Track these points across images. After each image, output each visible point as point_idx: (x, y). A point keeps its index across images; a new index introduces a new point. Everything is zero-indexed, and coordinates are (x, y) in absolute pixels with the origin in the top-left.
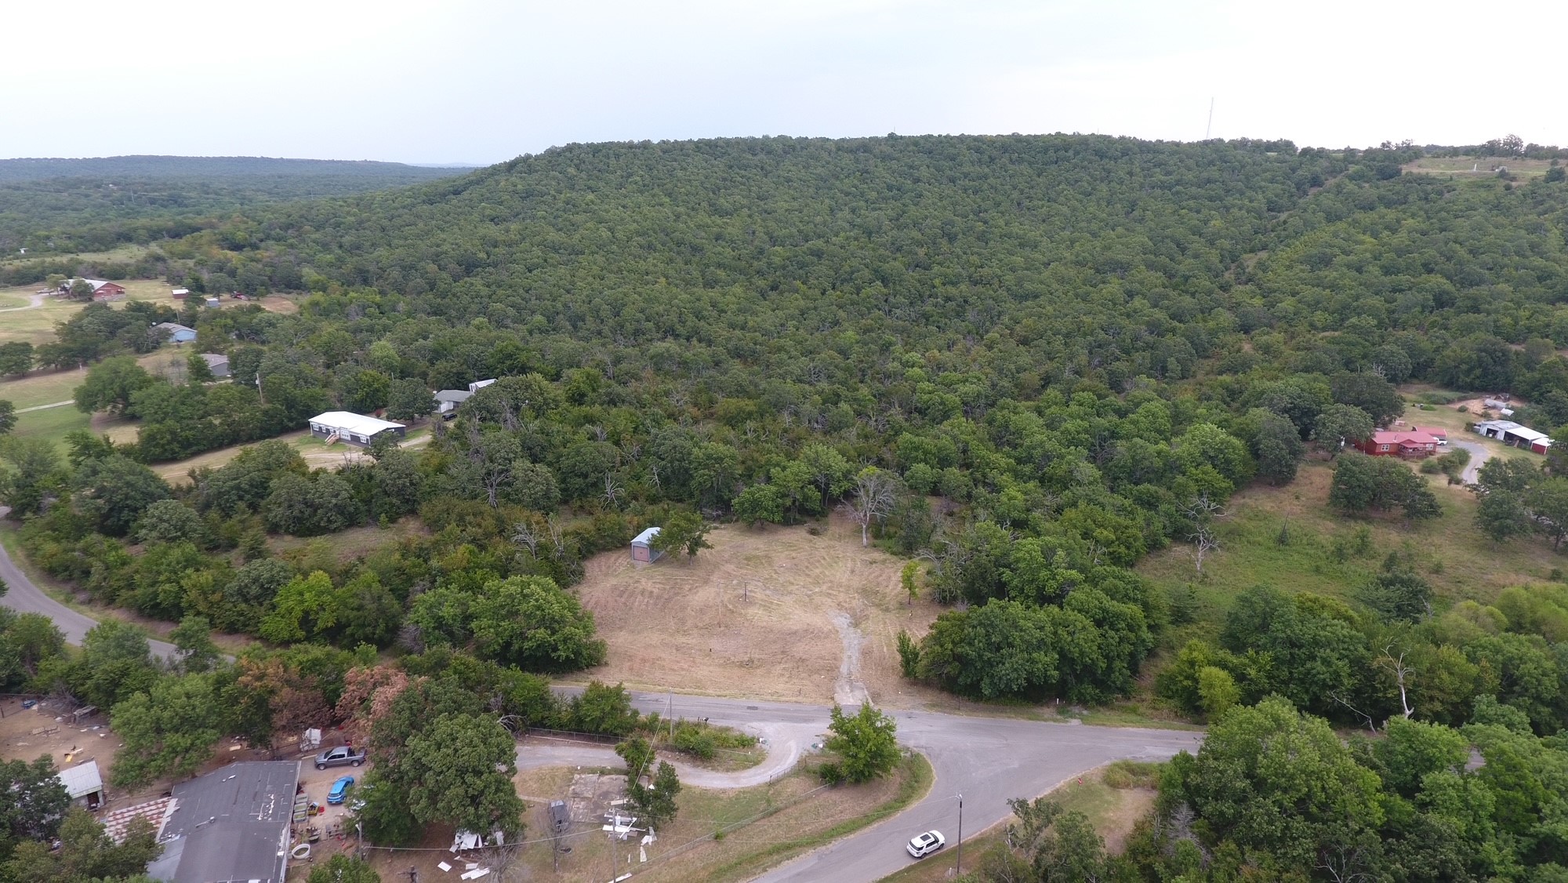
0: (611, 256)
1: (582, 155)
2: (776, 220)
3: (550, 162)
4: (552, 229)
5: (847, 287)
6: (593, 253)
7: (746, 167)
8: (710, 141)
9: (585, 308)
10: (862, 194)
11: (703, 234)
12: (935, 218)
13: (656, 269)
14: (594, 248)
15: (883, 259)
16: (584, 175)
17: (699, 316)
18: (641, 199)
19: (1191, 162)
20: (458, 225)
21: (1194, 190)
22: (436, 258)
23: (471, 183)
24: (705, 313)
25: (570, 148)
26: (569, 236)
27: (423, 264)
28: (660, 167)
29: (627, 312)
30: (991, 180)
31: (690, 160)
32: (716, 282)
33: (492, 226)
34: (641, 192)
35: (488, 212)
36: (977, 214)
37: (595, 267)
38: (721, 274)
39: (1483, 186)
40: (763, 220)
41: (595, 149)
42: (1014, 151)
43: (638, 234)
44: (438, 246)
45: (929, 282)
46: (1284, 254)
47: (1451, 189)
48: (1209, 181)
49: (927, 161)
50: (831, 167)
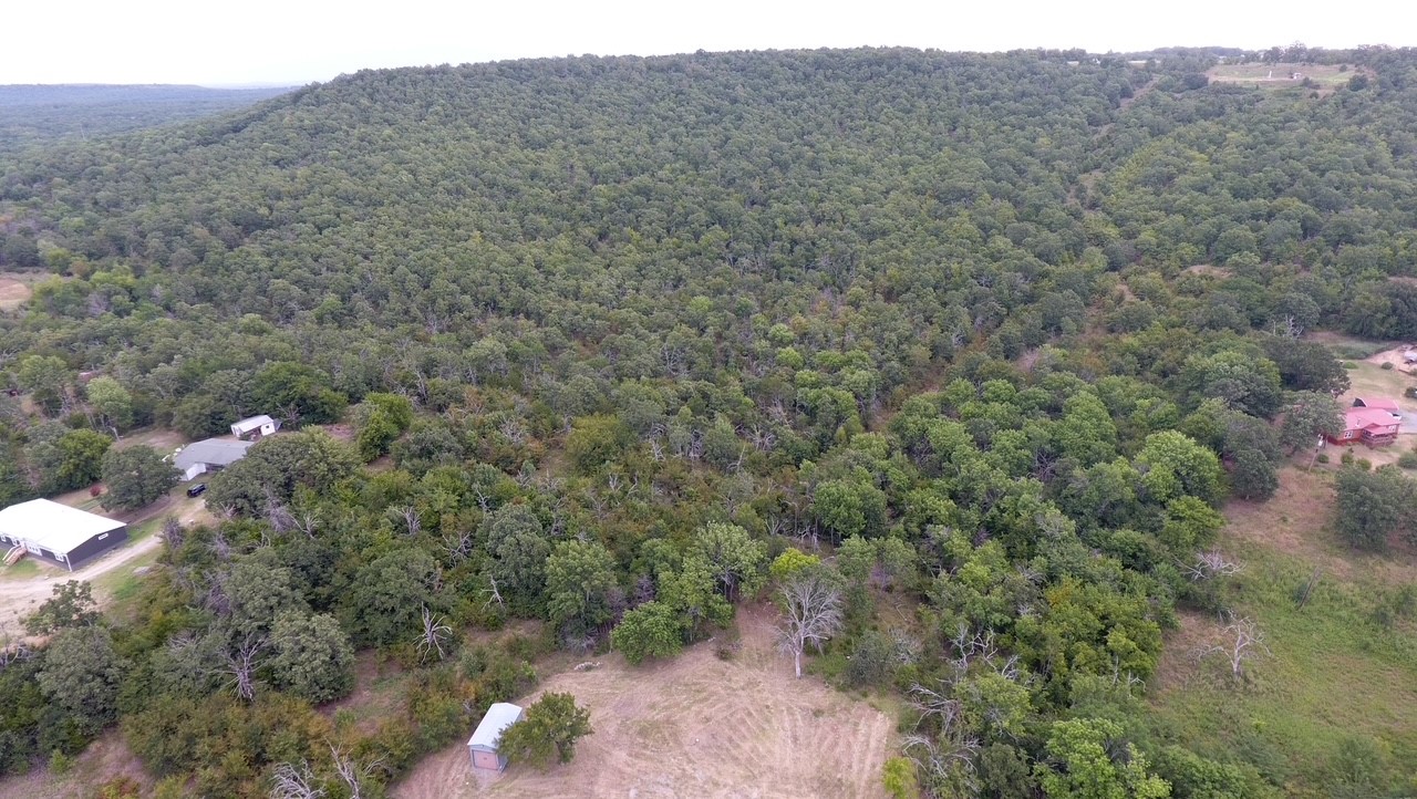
0: (416, 206)
1: (376, 83)
2: (594, 152)
3: (340, 91)
4: (343, 173)
5: (684, 233)
6: (393, 203)
7: (554, 92)
8: (512, 62)
9: (387, 281)
10: (680, 118)
11: (517, 172)
12: (762, 144)
13: (469, 220)
14: (394, 197)
15: (715, 196)
16: (378, 106)
17: (523, 282)
18: (444, 132)
19: (1002, 75)
20: (235, 171)
21: (1012, 105)
22: (205, 219)
23: (252, 118)
24: (530, 278)
25: (361, 75)
26: (365, 183)
27: (190, 227)
28: (462, 94)
29: (438, 283)
30: (809, 99)
31: (494, 85)
32: (537, 230)
33: (276, 170)
34: (444, 124)
35: (271, 154)
36: (801, 136)
37: (396, 221)
38: (542, 221)
39: (1290, 95)
40: (581, 153)
41: (389, 76)
42: (828, 67)
43: (445, 176)
44: (211, 201)
45: (771, 222)
46: (1121, 174)
47: (1259, 99)
48: (1023, 94)
49: (742, 80)
50: (645, 89)
